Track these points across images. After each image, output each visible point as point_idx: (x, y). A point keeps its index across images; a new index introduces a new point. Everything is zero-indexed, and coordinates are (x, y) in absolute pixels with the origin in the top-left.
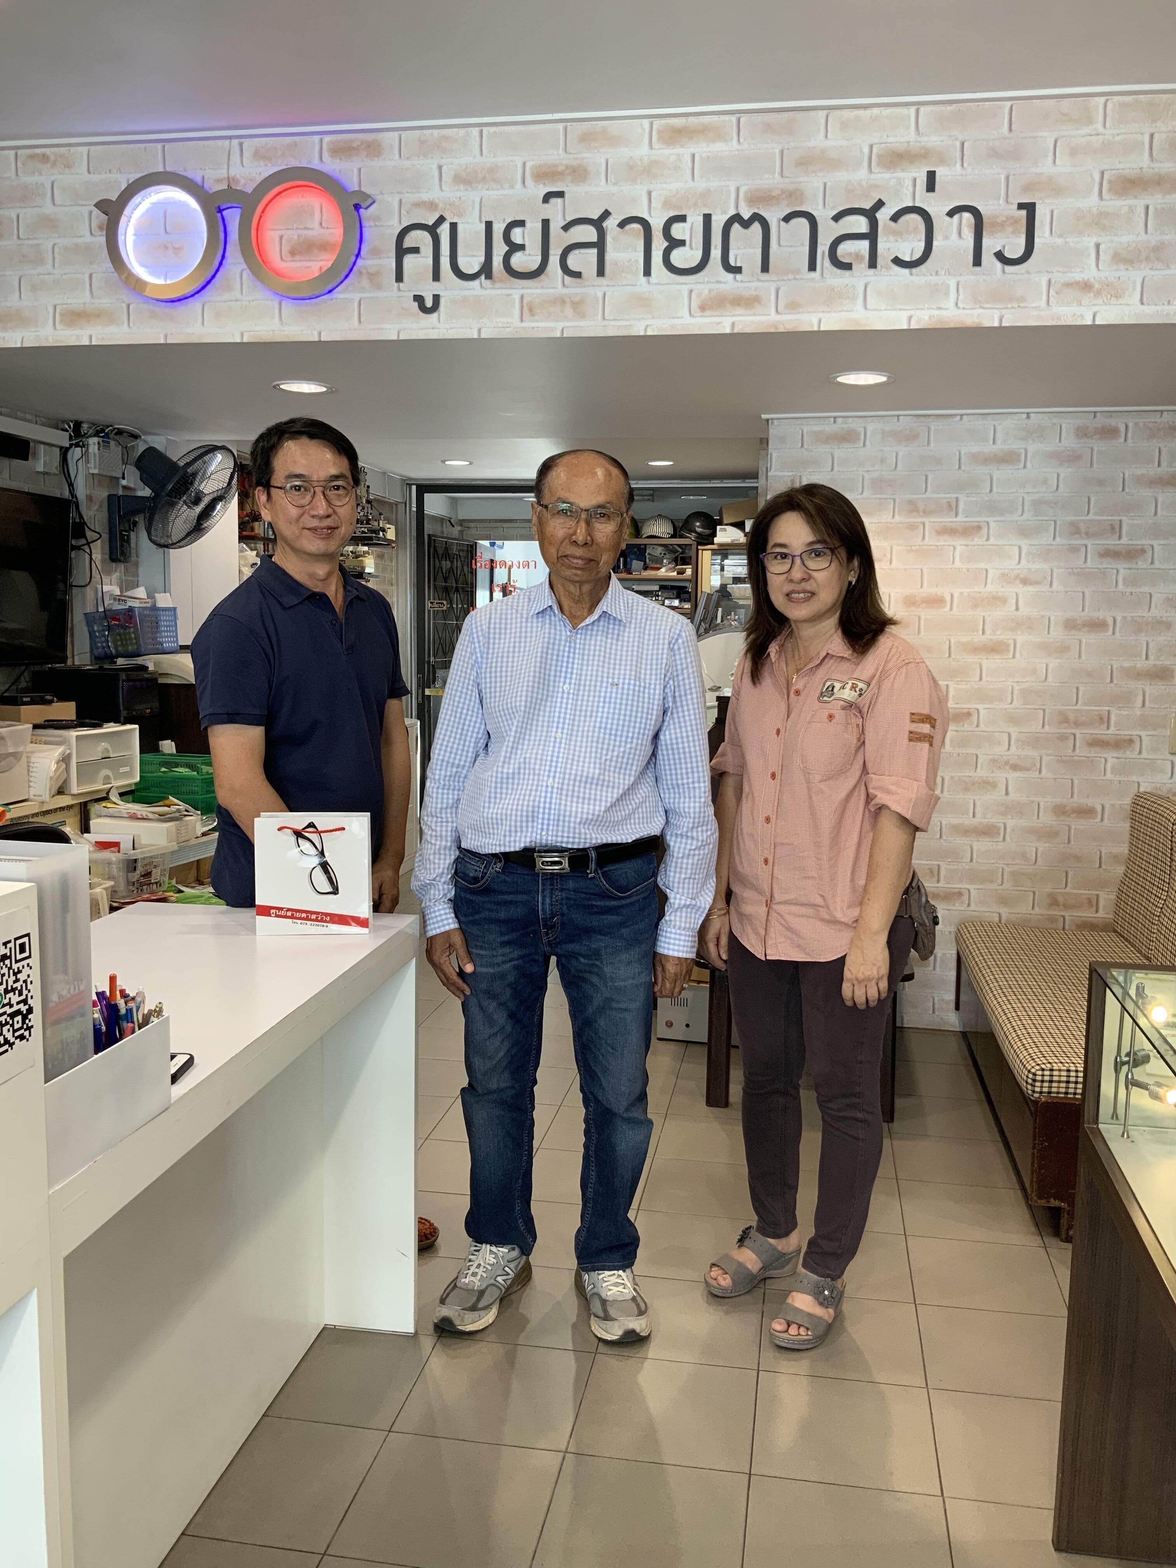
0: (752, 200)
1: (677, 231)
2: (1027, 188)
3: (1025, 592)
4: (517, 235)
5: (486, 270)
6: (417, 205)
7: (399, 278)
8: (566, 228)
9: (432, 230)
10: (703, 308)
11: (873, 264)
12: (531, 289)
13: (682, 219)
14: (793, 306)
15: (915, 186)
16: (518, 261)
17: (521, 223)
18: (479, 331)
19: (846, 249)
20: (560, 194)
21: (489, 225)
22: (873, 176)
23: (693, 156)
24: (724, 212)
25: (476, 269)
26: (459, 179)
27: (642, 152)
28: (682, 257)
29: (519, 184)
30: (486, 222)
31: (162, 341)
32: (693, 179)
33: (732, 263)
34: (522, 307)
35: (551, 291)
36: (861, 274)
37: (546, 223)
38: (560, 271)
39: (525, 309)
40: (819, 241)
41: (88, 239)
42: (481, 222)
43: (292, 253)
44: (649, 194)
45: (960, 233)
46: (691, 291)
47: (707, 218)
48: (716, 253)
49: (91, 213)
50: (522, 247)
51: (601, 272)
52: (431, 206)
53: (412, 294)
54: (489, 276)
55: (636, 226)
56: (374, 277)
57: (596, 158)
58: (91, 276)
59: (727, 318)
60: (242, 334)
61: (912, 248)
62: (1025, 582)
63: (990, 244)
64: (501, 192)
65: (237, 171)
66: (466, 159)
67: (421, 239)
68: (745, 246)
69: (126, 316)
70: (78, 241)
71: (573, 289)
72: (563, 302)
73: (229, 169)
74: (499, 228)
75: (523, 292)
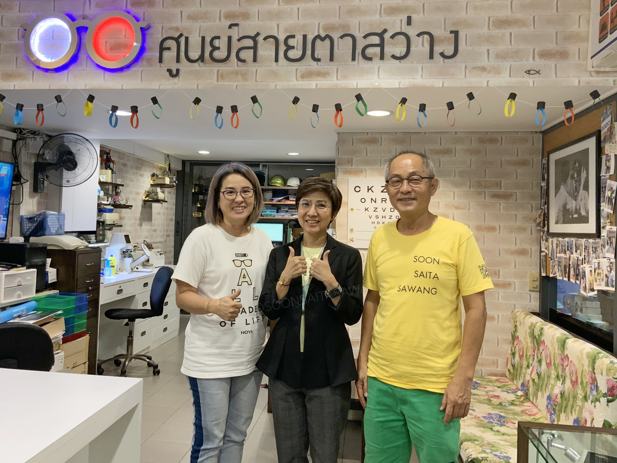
0: (325, 29)
1: (291, 42)
2: (454, 24)
3: (456, 212)
4: (216, 43)
5: (201, 58)
6: (171, 29)
7: (161, 61)
8: (239, 40)
9: (177, 40)
10: (303, 77)
11: (382, 58)
12: (222, 67)
13: (293, 37)
14: (345, 77)
15: (401, 23)
16: (216, 54)
17: (218, 38)
18: (198, 86)
19: (370, 51)
20: (237, 25)
21: (203, 38)
22: (382, 18)
23: (299, 9)
24: (313, 34)
25: (197, 57)
26: (190, 17)
27: (275, 7)
28: (292, 54)
29: (218, 20)
30: (202, 37)
31: (48, 88)
32: (298, 19)
33: (316, 57)
34: (218, 75)
35: (231, 68)
36: (377, 62)
37: (230, 38)
38: (236, 60)
39: (219, 76)
40: (357, 48)
41: (17, 41)
42: (199, 36)
43: (111, 49)
44: (278, 25)
45: (423, 44)
46: (297, 70)
47: (305, 37)
48: (309, 52)
49: (19, 30)
50: (218, 48)
51: (255, 60)
52: (177, 29)
53: (166, 69)
54: (203, 61)
55: (271, 40)
56: (149, 61)
57: (254, 9)
58: (17, 58)
59: (314, 82)
60: (86, 86)
61: (401, 51)
63: (437, 49)
64: (209, 23)
65: (88, 12)
66: (193, 9)
67: (172, 44)
68: (322, 49)
69: (32, 76)
70: (12, 42)
71: (242, 67)
72: (237, 73)
73: (83, 11)
74: (208, 40)
75: (219, 68)
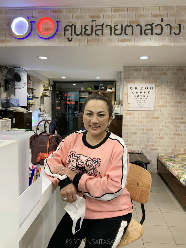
0: (130, 23)
1: (117, 27)
2: (179, 22)
3: (168, 96)
4: (87, 28)
5: (81, 34)
6: (68, 22)
7: (65, 35)
8: (96, 26)
9: (71, 26)
10: (121, 41)
11: (152, 34)
12: (89, 38)
13: (117, 25)
14: (137, 41)
15: (159, 21)
16: (87, 32)
17: (88, 26)
18: (80, 45)
19: (147, 31)
20: (95, 20)
21: (82, 26)
22: (152, 19)
23: (119, 14)
24: (125, 24)
25: (79, 33)
26: (76, 17)
27: (110, 13)
28: (117, 32)
29: (87, 19)
31: (19, 46)
32: (119, 19)
33: (126, 33)
35: (92, 38)
36: (150, 36)
37: (92, 26)
38: (95, 34)
39: (88, 41)
40: (142, 30)
41: (5, 27)
42: (80, 25)
43: (45, 30)
44: (111, 21)
45: (167, 29)
46: (119, 38)
47: (122, 25)
48: (123, 32)
49: (6, 22)
50: (88, 30)
51: (102, 34)
52: (71, 22)
53: (67, 38)
54: (81, 35)
55: (108, 26)
56: (60, 35)
57: (101, 14)
58: (6, 34)
59: (126, 43)
60: (35, 45)
61: (159, 31)
62: (168, 95)
63: (173, 31)
64: (84, 20)
65: (34, 15)
66: (77, 14)
67: (69, 28)
68: (129, 30)
69: (12, 41)
70: (4, 27)
71: (97, 38)
72: (95, 40)
73: (33, 15)
74: (83, 26)
75: (88, 38)
